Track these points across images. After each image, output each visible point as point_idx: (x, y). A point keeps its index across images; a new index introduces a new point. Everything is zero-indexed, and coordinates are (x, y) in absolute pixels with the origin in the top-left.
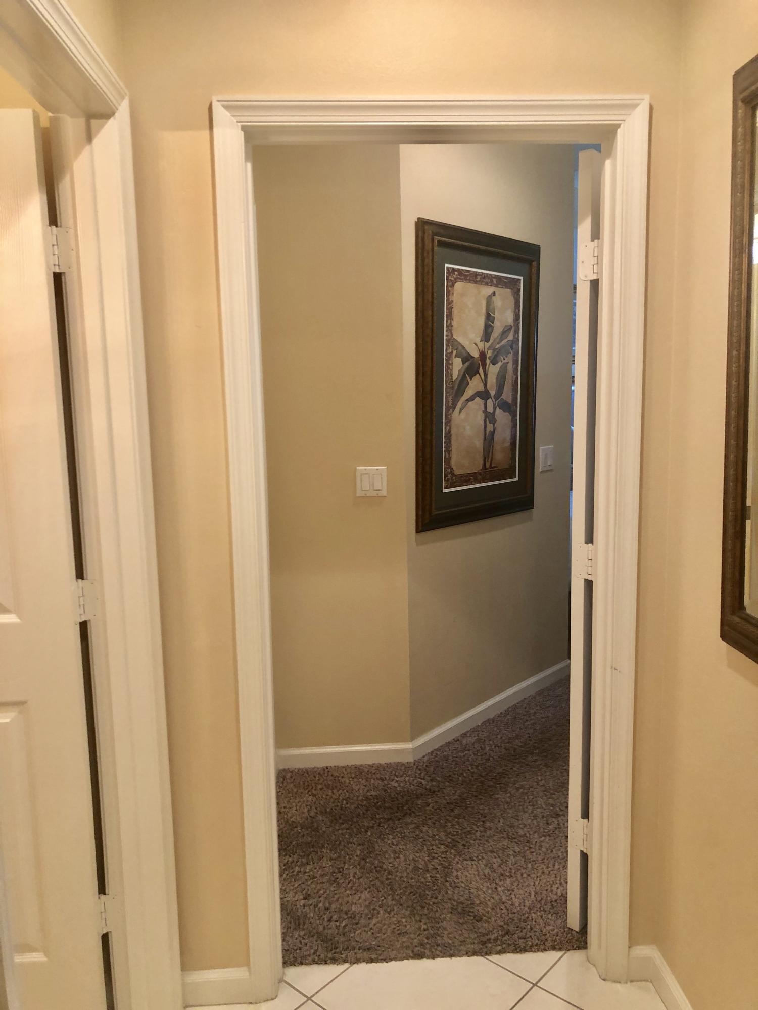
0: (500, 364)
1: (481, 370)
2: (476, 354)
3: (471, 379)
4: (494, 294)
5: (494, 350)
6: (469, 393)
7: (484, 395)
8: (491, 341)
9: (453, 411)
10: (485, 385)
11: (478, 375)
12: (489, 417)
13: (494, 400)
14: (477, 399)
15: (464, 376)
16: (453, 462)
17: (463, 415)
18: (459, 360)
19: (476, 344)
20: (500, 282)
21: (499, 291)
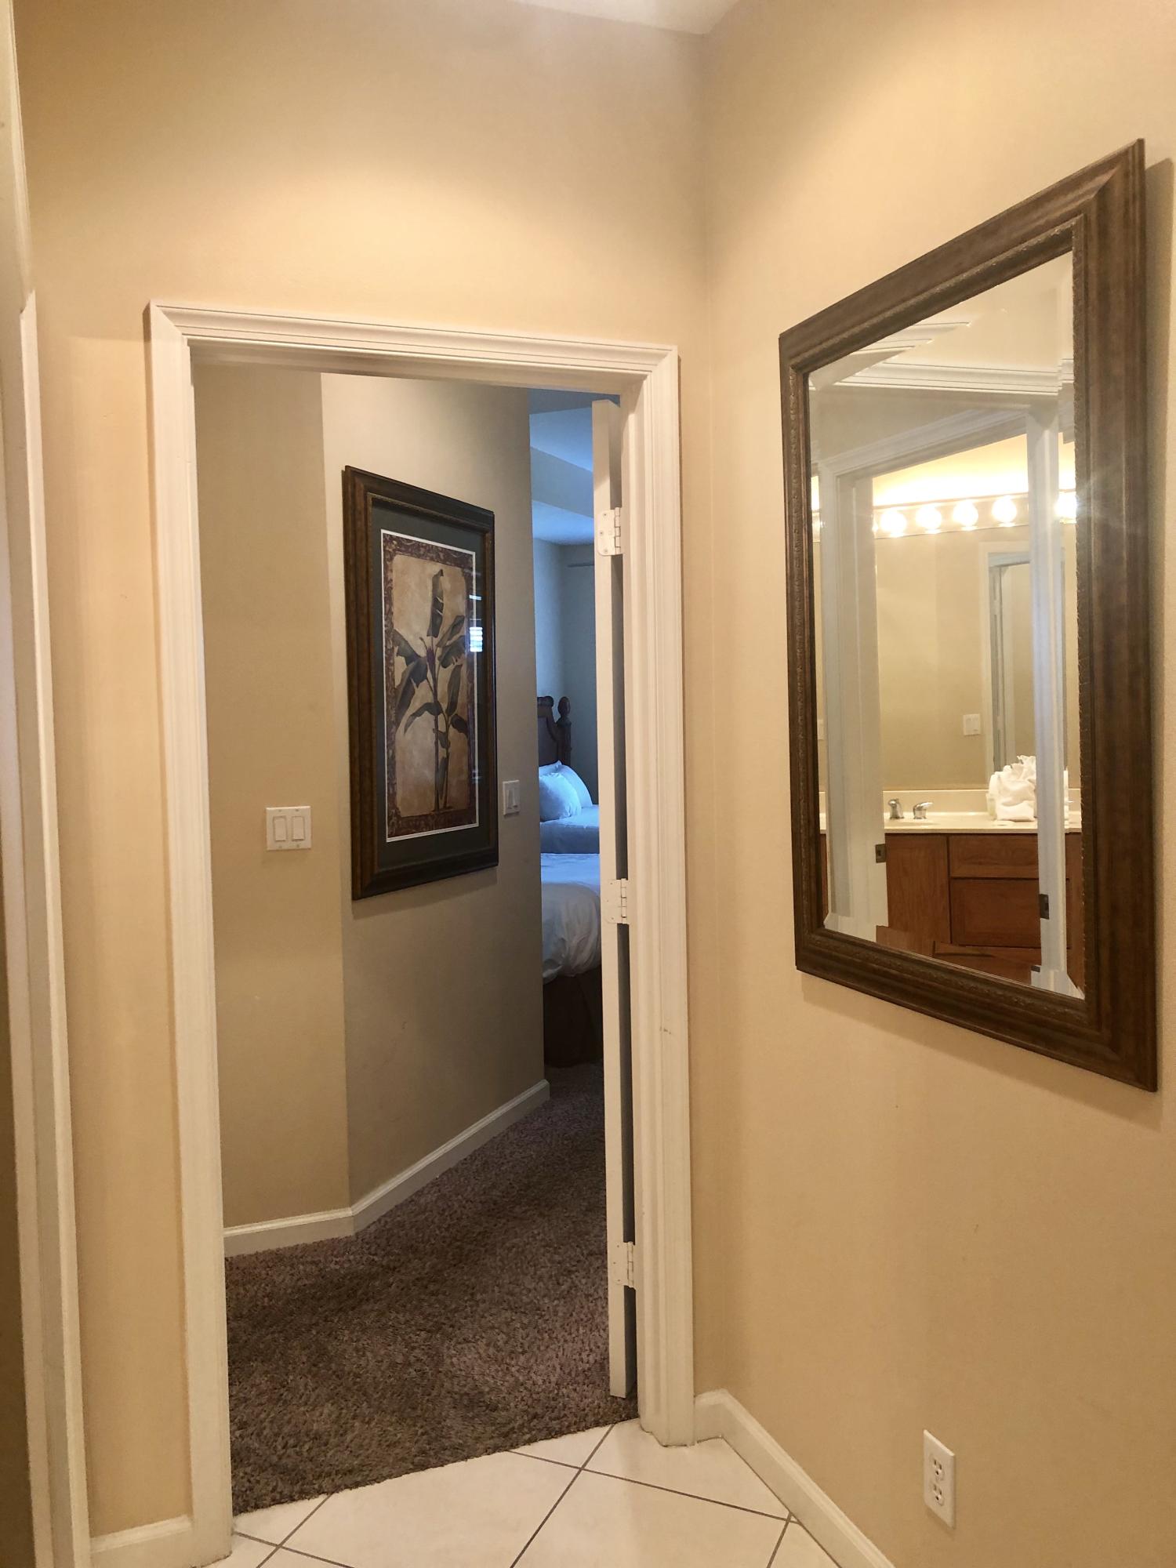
0: (451, 667)
1: (429, 675)
2: (422, 653)
3: (417, 686)
4: (441, 573)
5: (445, 647)
6: (416, 704)
7: (433, 708)
8: (440, 636)
9: (397, 729)
10: (435, 694)
11: (425, 682)
12: (442, 739)
13: (446, 715)
14: (426, 714)
15: (409, 683)
16: (399, 798)
17: (409, 735)
18: (402, 659)
19: (422, 639)
20: (447, 558)
21: (447, 569)
